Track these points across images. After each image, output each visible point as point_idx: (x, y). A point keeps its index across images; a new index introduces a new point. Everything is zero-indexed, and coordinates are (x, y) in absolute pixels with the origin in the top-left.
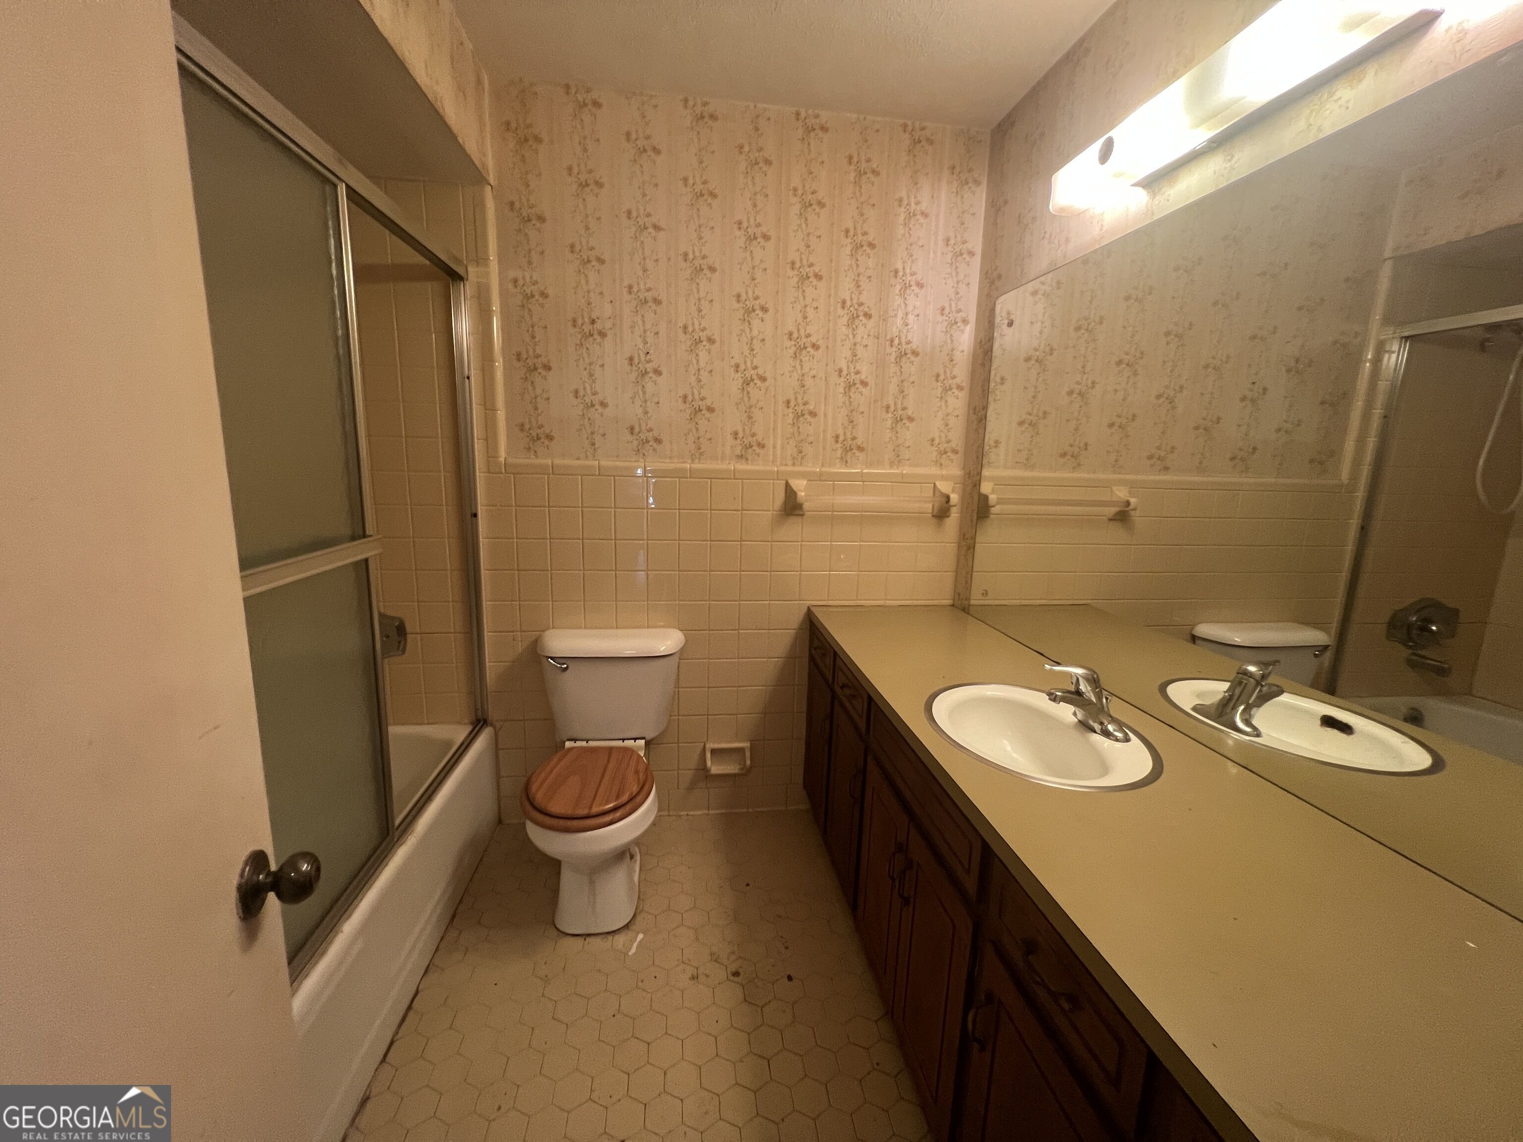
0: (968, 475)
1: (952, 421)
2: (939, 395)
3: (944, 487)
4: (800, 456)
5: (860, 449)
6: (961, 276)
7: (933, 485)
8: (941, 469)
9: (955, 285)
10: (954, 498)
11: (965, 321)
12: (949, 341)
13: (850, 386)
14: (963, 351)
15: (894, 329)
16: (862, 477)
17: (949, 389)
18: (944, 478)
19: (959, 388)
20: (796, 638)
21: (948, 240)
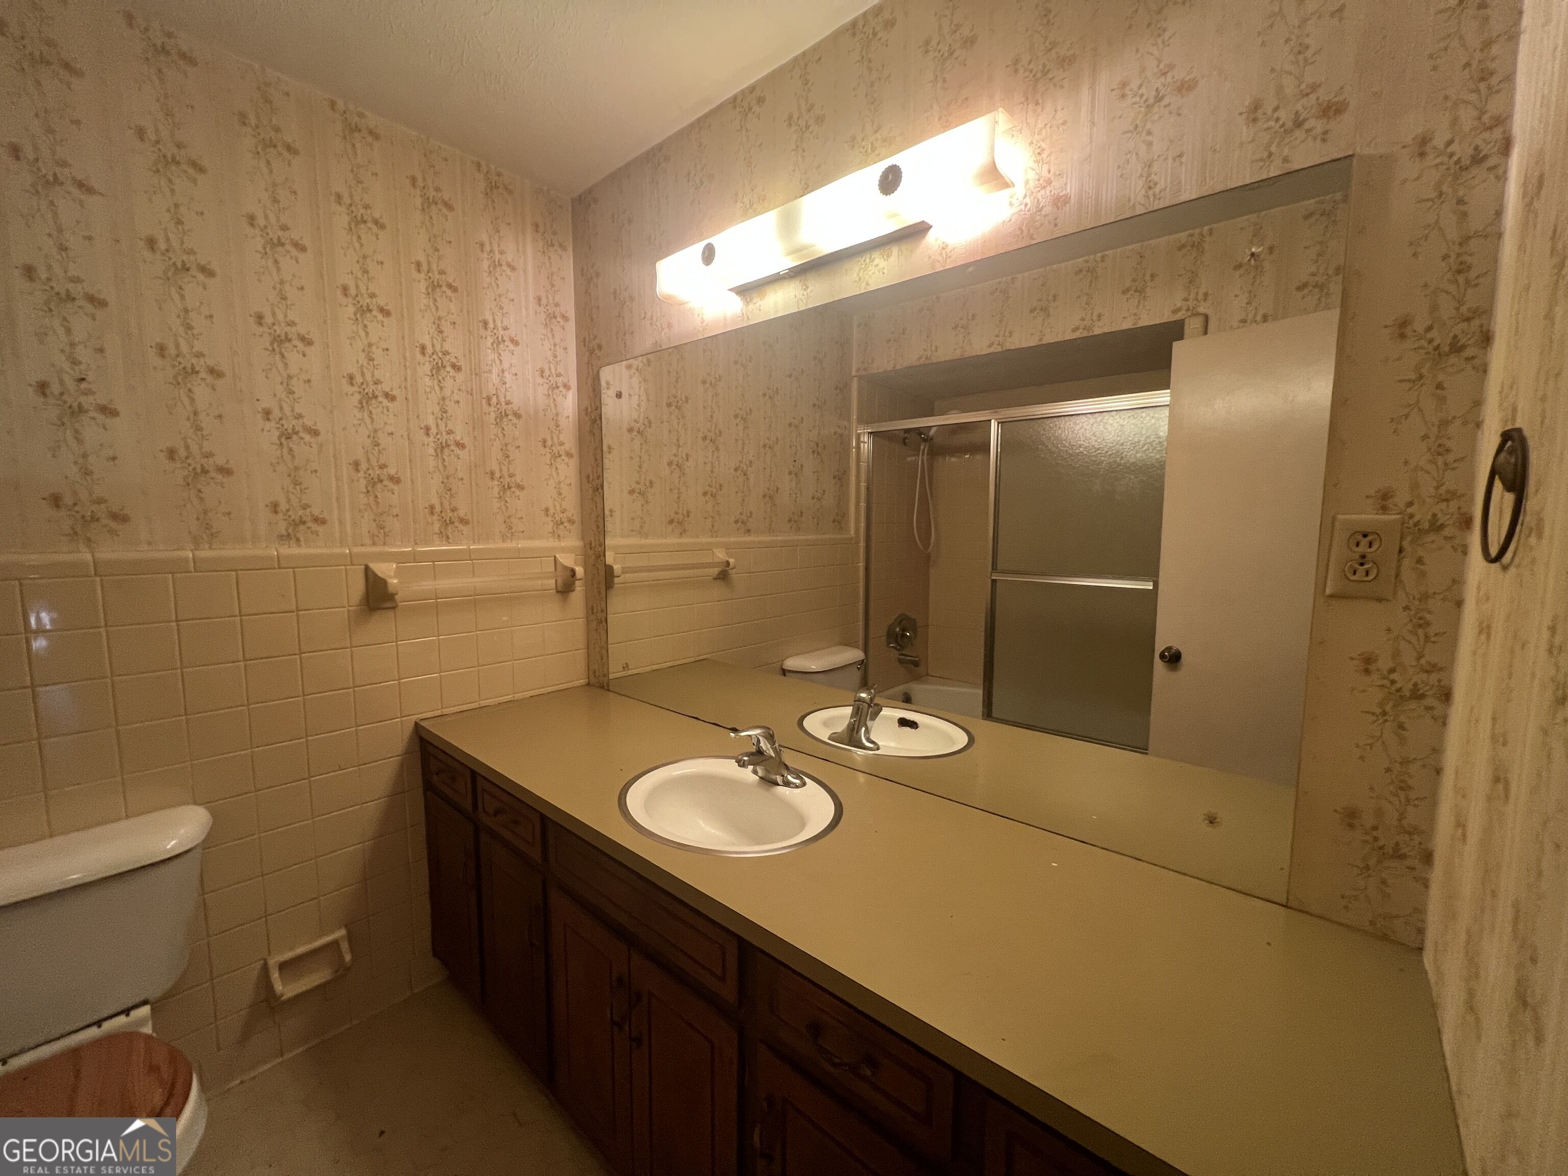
0: (589, 546)
1: (565, 490)
2: (549, 462)
3: (567, 560)
4: (381, 533)
5: (462, 521)
6: (557, 340)
7: (553, 558)
8: (560, 541)
9: (553, 348)
10: (580, 571)
11: (567, 387)
12: (552, 405)
13: (442, 448)
14: (568, 417)
15: (490, 385)
16: (469, 555)
17: (556, 456)
18: (563, 550)
19: (569, 455)
20: (402, 765)
21: (539, 299)
